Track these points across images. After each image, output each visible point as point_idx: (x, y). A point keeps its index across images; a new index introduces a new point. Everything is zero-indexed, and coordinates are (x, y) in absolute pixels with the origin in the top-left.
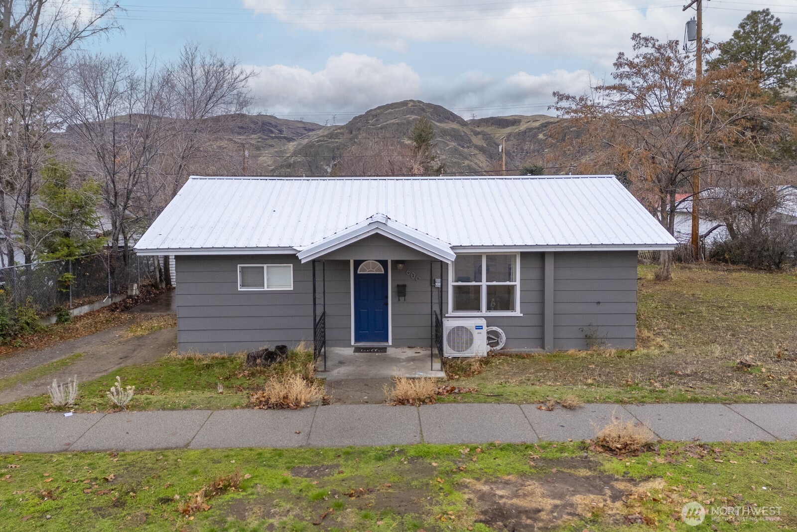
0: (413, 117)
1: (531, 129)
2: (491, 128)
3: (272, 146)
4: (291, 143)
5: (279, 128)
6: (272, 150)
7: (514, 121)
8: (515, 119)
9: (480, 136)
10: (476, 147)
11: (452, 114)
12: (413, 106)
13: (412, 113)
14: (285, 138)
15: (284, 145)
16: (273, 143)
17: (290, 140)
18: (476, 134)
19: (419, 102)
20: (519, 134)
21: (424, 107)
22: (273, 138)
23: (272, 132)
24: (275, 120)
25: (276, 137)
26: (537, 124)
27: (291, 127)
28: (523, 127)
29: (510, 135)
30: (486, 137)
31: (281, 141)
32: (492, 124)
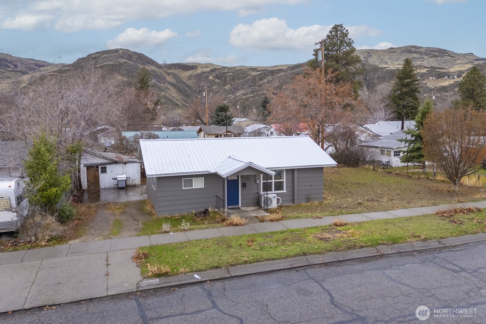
0: (124, 60)
1: (204, 73)
2: (178, 71)
3: (10, 77)
4: (26, 76)
5: (14, 64)
6: (10, 81)
7: (193, 67)
8: (193, 65)
9: (171, 76)
10: (169, 83)
11: (151, 60)
12: (123, 53)
13: (122, 57)
14: (20, 71)
15: (20, 76)
16: (10, 75)
17: (24, 73)
18: (169, 74)
19: (127, 50)
20: (197, 76)
21: (131, 54)
22: (10, 71)
23: (9, 67)
24: (11, 58)
25: (12, 71)
26: (208, 69)
27: (24, 63)
28: (199, 71)
29: (191, 76)
30: (175, 77)
31: (16, 74)
32: (179, 68)
